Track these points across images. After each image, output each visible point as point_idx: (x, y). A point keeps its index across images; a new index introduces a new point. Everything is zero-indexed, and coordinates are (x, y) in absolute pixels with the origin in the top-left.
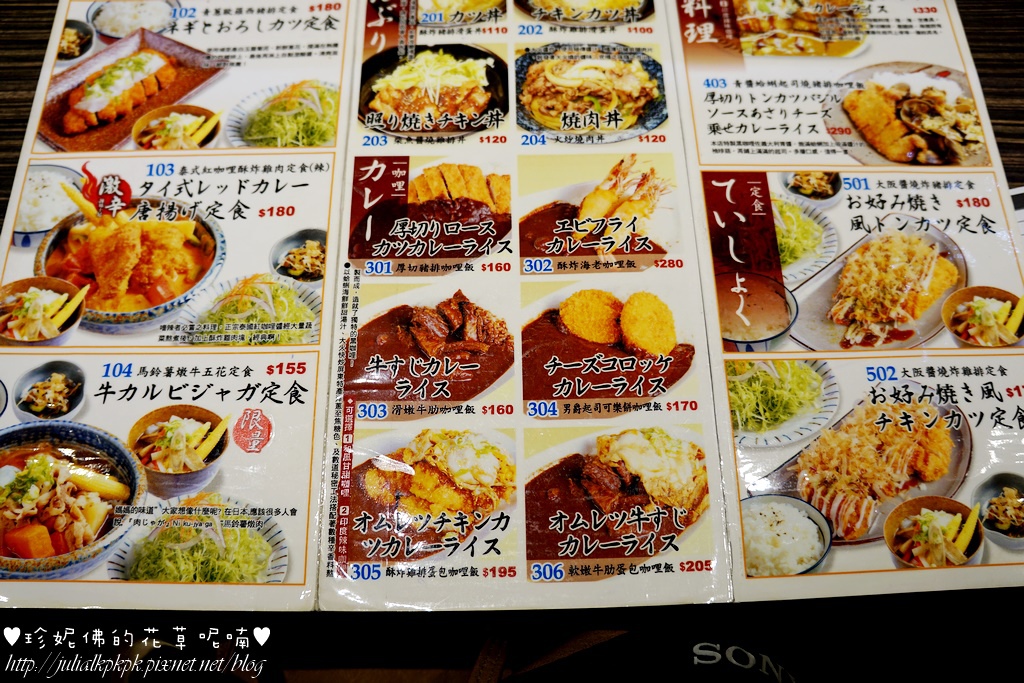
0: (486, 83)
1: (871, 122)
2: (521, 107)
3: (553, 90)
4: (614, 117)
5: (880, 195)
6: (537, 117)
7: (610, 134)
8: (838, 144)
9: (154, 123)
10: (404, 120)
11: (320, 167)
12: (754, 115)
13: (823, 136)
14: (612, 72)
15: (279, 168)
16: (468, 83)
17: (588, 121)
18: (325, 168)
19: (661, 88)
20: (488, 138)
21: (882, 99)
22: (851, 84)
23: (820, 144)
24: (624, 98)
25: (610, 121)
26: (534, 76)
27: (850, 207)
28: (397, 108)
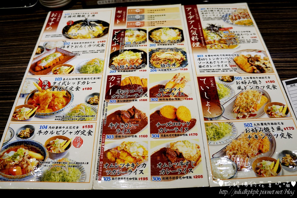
0: (141, 58)
1: (241, 64)
2: (150, 63)
3: (158, 59)
4: (174, 65)
5: (245, 81)
6: (154, 65)
7: (173, 69)
8: (233, 69)
9: (57, 68)
10: (120, 67)
11: (99, 78)
12: (210, 63)
13: (229, 67)
14: (174, 54)
15: (88, 78)
16: (137, 58)
17: (167, 66)
18: (100, 78)
19: (186, 57)
20: (142, 70)
21: (244, 58)
22: (235, 55)
23: (228, 69)
24: (177, 60)
25: (173, 66)
26: (154, 56)
27: (237, 84)
28: (119, 64)
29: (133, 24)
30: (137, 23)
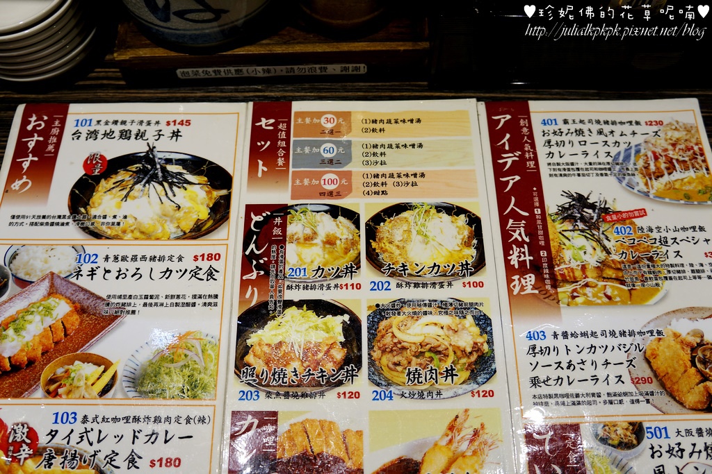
0: (343, 340)
1: (670, 371)
2: (372, 363)
3: (399, 346)
4: (450, 373)
5: (679, 444)
6: (386, 373)
7: (447, 390)
8: (641, 394)
9: (60, 371)
10: (274, 375)
11: (202, 420)
12: (568, 368)
13: (629, 387)
14: (450, 328)
15: (168, 419)
16: (327, 339)
17: (428, 377)
18: (207, 421)
19: (490, 342)
20: (344, 393)
21: (679, 346)
22: (651, 332)
23: (625, 394)
24: (459, 353)
25: (447, 377)
26: (383, 332)
27: (653, 456)
28: (267, 364)
29: (315, 182)
30: (327, 177)
